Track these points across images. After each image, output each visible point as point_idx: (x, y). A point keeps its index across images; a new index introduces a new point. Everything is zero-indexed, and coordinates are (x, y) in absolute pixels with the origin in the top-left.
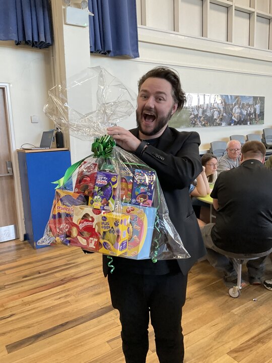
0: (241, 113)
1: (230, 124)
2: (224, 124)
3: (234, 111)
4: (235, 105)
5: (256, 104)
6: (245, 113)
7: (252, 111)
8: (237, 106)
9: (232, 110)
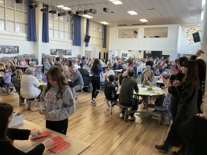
0: (9, 50)
1: (4, 53)
2: (2, 53)
3: (6, 50)
4: (6, 48)
5: (15, 48)
6: (11, 50)
7: (14, 50)
8: (7, 48)
9: (5, 49)
